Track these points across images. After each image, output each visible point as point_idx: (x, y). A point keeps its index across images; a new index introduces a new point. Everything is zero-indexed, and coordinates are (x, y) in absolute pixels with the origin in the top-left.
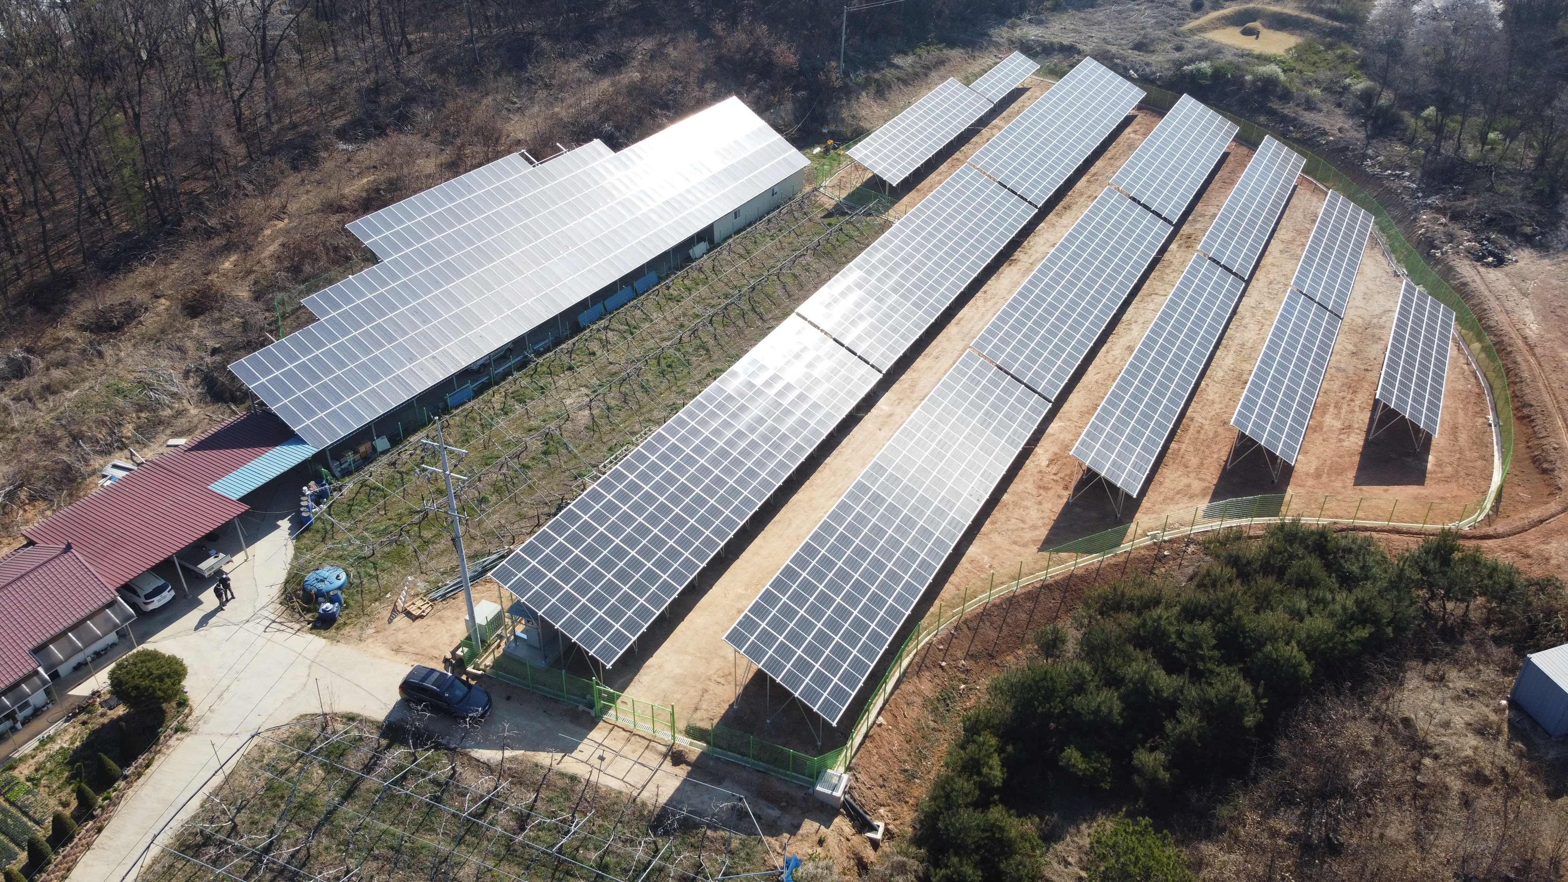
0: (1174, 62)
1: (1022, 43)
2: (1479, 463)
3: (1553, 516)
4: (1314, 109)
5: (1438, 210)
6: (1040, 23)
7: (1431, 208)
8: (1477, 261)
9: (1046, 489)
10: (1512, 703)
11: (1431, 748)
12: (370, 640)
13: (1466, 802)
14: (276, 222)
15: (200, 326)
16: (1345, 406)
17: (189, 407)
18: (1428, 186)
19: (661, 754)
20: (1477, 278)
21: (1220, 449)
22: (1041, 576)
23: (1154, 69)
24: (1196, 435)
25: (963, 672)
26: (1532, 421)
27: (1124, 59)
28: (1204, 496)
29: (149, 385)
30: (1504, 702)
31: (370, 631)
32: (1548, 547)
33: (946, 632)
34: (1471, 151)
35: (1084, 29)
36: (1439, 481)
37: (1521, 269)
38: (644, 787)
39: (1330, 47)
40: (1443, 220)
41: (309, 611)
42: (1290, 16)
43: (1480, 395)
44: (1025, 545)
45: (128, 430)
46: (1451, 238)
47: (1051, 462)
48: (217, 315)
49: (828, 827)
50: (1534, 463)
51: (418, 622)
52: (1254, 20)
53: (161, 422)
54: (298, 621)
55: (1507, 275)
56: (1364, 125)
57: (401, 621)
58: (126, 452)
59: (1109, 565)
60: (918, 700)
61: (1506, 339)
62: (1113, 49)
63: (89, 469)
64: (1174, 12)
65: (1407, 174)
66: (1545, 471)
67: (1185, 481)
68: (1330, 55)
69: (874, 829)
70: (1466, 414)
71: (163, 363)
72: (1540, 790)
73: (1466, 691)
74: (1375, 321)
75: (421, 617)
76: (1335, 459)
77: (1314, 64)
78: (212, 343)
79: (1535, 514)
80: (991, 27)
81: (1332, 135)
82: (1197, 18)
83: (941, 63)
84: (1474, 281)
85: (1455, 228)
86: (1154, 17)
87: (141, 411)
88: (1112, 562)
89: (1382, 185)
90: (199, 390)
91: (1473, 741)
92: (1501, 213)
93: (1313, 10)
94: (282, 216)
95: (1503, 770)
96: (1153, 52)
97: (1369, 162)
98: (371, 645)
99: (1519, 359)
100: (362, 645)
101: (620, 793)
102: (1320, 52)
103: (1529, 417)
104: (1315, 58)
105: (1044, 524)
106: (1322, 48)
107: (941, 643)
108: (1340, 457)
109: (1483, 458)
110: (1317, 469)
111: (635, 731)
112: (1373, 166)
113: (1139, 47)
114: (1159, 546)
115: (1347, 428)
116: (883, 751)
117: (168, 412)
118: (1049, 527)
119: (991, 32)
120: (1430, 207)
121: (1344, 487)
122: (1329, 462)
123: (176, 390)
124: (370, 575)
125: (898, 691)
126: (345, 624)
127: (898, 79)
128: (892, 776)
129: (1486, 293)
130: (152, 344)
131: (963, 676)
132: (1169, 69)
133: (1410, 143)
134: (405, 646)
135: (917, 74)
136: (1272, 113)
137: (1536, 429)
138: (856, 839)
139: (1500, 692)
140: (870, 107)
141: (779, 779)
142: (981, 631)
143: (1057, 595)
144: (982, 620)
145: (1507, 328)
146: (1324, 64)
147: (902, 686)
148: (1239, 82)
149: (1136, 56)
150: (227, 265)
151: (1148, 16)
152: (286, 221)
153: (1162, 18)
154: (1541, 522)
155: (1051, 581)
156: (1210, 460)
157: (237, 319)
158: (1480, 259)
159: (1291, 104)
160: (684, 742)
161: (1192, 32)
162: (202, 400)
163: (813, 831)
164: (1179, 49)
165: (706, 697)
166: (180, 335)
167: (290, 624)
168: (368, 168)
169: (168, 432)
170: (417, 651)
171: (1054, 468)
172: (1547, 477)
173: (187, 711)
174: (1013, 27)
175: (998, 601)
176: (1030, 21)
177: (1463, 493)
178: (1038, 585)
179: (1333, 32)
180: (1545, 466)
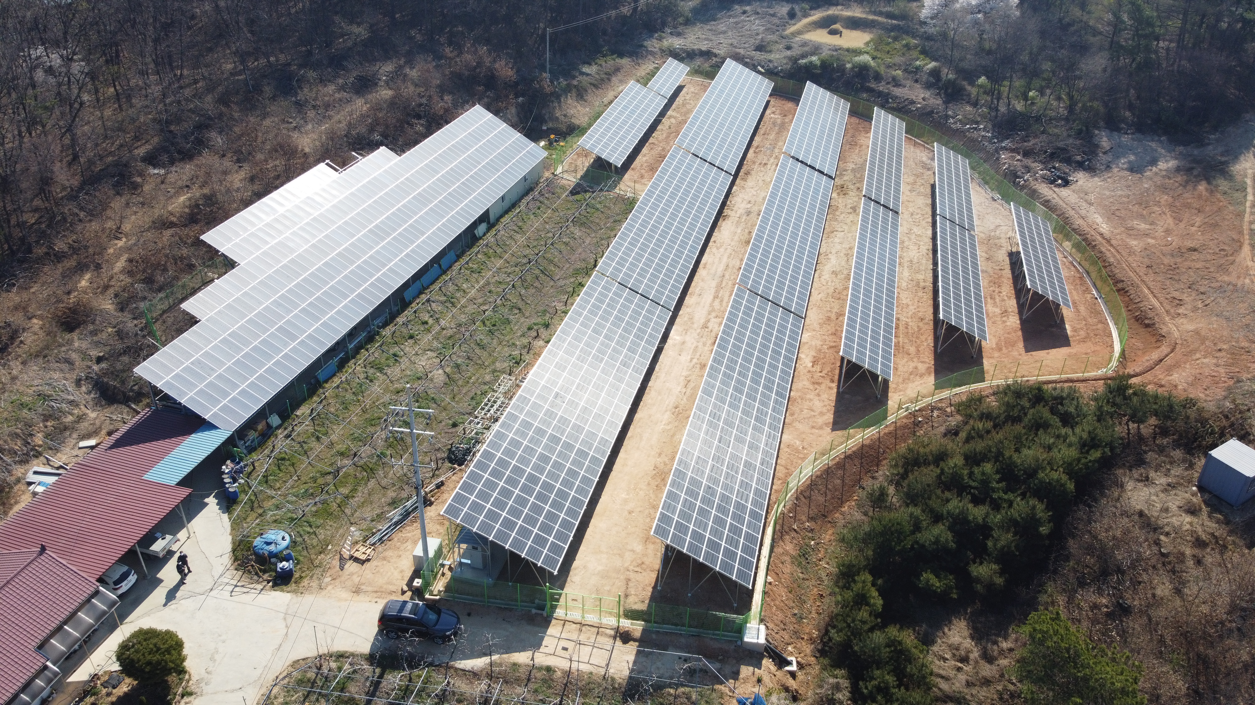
0: (790, 58)
1: (671, 51)
2: (1100, 326)
3: (1167, 356)
4: (900, 85)
5: (1012, 150)
6: (679, 35)
7: (1007, 149)
8: (1051, 183)
9: (819, 384)
10: (1201, 488)
11: (1162, 528)
12: (330, 587)
13: (1199, 562)
14: (116, 242)
15: (79, 339)
16: (997, 297)
17: (88, 411)
18: (999, 134)
19: (610, 636)
20: (1055, 196)
21: (926, 339)
22: (842, 448)
23: (776, 64)
24: (906, 330)
25: (809, 532)
26: (1127, 292)
27: (752, 58)
28: (930, 374)
29: (48, 396)
30: (1194, 488)
31: (327, 580)
32: (1172, 378)
33: (791, 502)
34: (1019, 106)
35: (713, 38)
36: (1080, 342)
37: (1081, 186)
38: (607, 665)
39: (895, 39)
40: (1019, 157)
41: (265, 572)
42: (860, 18)
43: (1081, 278)
44: (821, 428)
45: (39, 439)
46: (1028, 169)
47: (814, 363)
48: (91, 327)
49: (760, 668)
50: (1137, 321)
51: (367, 565)
52: (835, 23)
53: (66, 428)
54: (258, 582)
55: (1074, 191)
56: (939, 94)
57: (351, 567)
58: (42, 458)
59: (885, 434)
60: (787, 558)
61: (1088, 236)
62: (742, 51)
63: (13, 478)
64: (776, 21)
65: (982, 126)
66: (1147, 326)
67: (912, 365)
68: (897, 45)
69: (789, 663)
70: (1078, 293)
71: (57, 375)
72: (1241, 544)
73: (1169, 485)
74: (993, 234)
75: (368, 560)
76: (1006, 335)
77: (888, 52)
78: (95, 353)
79: (1155, 355)
80: (644, 40)
81: (919, 103)
82: (794, 24)
83: (617, 70)
84: (1054, 198)
85: (1029, 162)
86: (763, 25)
87: (47, 421)
88: (887, 431)
89: (965, 136)
90: (92, 396)
91: (1188, 519)
92: (1058, 148)
93: (875, 13)
94: (120, 236)
95: (1213, 534)
96: (770, 51)
97: (951, 121)
98: (333, 591)
99: (1103, 250)
100: (324, 592)
101: (591, 673)
102: (890, 43)
103: (1123, 289)
104: (888, 48)
105: (828, 411)
106: (890, 40)
107: (790, 512)
108: (1008, 333)
109: (1101, 322)
110: (997, 344)
111: (583, 622)
112: (955, 123)
113: (760, 48)
114: (913, 415)
115: (1005, 312)
116: (777, 603)
117: (70, 418)
118: (832, 412)
119: (645, 43)
120: (1005, 148)
121: (1020, 355)
122: (1003, 338)
123: (72, 398)
124: (309, 533)
125: (773, 554)
126: (301, 577)
127: (591, 84)
128: (788, 620)
129: (1065, 206)
130: (41, 360)
131: (810, 535)
132: (786, 64)
133: (975, 104)
134: (363, 587)
135: (602, 80)
136: (870, 90)
137: (1132, 297)
138: (779, 673)
139: (1190, 481)
140: (576, 107)
141: (711, 639)
142: (813, 498)
143: (857, 462)
144: (812, 490)
145: (1087, 229)
146: (895, 52)
147: (775, 550)
148: (841, 69)
149: (757, 55)
150: (84, 283)
151: (758, 25)
152: (124, 240)
153: (769, 26)
154: (1161, 361)
155: (850, 452)
156: (922, 347)
157: (110, 330)
158: (1052, 182)
159: (883, 83)
160: (626, 624)
161: (794, 34)
162: (97, 404)
163: (750, 674)
164: (789, 48)
165: (631, 584)
166: (64, 349)
167: (252, 586)
168: (181, 188)
169: (75, 436)
170: (375, 589)
171: (818, 368)
172: (1150, 329)
173: (187, 677)
174: (660, 39)
175: (819, 473)
176: (671, 33)
177: (1098, 348)
178: (842, 457)
179: (894, 28)
180: (1147, 322)
